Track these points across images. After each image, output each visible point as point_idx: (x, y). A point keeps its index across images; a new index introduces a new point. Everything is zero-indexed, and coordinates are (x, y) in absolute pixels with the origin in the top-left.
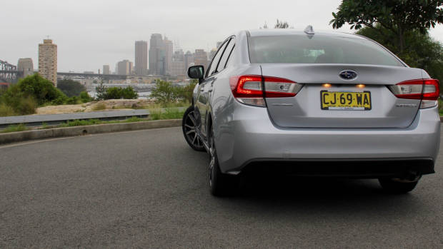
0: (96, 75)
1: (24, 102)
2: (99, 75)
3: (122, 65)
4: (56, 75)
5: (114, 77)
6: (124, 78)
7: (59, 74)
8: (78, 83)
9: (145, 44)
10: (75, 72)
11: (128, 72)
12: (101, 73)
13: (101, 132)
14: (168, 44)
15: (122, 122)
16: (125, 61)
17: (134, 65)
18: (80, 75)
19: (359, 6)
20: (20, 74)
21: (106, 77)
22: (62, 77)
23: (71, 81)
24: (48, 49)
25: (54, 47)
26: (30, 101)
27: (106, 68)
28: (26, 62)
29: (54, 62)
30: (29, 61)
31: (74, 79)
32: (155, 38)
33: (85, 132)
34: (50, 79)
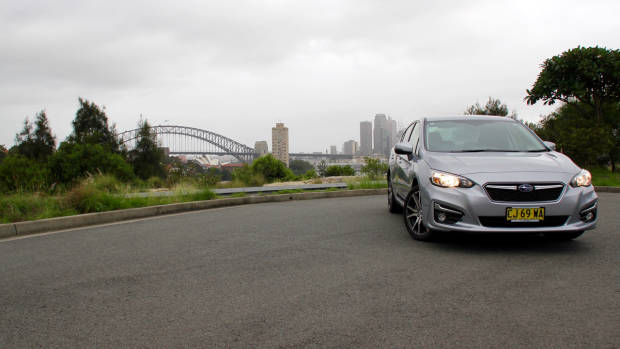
0: (324, 155)
1: (253, 178)
2: (327, 156)
3: (348, 145)
4: (287, 156)
5: (341, 157)
6: (350, 157)
7: (290, 155)
8: (308, 163)
9: (370, 124)
10: (306, 152)
11: (354, 152)
12: (329, 153)
13: (305, 199)
14: (393, 123)
15: (322, 192)
16: (351, 141)
17: (359, 145)
18: (309, 155)
19: (552, 82)
20: (256, 155)
21: (334, 157)
22: (294, 158)
23: (301, 162)
24: (280, 132)
25: (286, 130)
26: (259, 178)
27: (333, 148)
28: (262, 145)
29: (285, 144)
30: (264, 144)
31: (305, 159)
32: (380, 118)
33: (291, 198)
34: (282, 160)
